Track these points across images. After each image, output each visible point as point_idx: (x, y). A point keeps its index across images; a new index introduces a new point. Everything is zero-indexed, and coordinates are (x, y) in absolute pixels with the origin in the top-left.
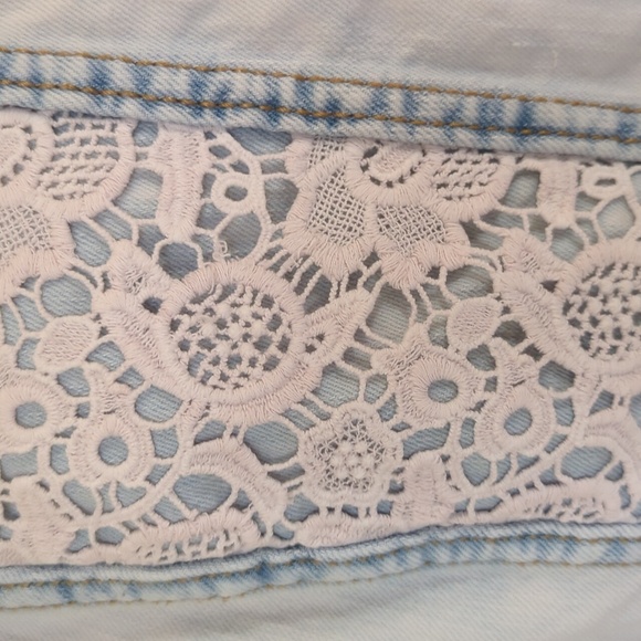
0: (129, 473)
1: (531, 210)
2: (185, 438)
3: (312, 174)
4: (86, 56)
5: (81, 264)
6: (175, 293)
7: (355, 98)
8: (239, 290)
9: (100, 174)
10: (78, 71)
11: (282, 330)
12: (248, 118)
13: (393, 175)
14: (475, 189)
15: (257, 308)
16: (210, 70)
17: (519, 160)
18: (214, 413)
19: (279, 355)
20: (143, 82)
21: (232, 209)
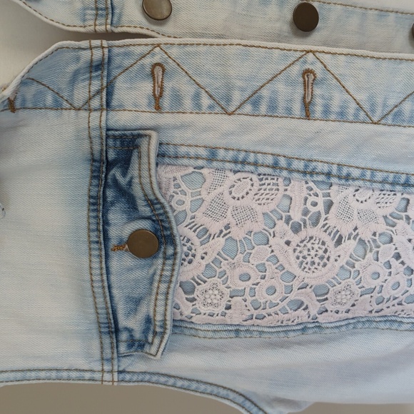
0: (275, 298)
1: (406, 213)
2: (295, 288)
3: (338, 197)
4: (272, 154)
5: (267, 228)
6: (295, 239)
7: (356, 173)
8: (314, 238)
9: (273, 196)
10: (269, 160)
11: (328, 254)
12: (321, 178)
13: (363, 199)
14: (388, 204)
15: (320, 245)
16: (310, 161)
17: (402, 194)
18: (306, 281)
19: (327, 262)
20: (289, 164)
21: (313, 210)
